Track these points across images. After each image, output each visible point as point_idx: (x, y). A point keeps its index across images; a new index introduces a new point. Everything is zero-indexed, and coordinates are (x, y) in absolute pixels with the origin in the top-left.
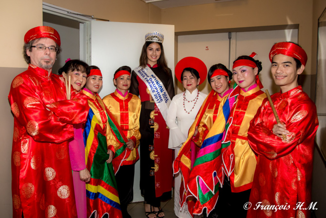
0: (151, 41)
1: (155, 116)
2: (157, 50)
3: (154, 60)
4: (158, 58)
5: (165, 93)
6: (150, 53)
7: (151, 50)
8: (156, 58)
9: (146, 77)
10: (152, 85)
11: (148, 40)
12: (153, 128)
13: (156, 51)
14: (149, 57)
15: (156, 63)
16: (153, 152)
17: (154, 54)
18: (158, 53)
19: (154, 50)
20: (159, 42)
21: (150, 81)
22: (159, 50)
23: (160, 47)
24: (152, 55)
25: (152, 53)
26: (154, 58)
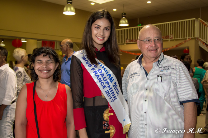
2: (106, 29)
3: (99, 42)
4: (106, 39)
5: (115, 83)
6: (95, 32)
7: (98, 28)
8: (103, 40)
13: (105, 31)
14: (94, 37)
17: (102, 34)
18: (107, 34)
19: (102, 28)
22: (108, 30)
23: (110, 26)
24: (98, 35)
25: (99, 32)
26: (100, 40)
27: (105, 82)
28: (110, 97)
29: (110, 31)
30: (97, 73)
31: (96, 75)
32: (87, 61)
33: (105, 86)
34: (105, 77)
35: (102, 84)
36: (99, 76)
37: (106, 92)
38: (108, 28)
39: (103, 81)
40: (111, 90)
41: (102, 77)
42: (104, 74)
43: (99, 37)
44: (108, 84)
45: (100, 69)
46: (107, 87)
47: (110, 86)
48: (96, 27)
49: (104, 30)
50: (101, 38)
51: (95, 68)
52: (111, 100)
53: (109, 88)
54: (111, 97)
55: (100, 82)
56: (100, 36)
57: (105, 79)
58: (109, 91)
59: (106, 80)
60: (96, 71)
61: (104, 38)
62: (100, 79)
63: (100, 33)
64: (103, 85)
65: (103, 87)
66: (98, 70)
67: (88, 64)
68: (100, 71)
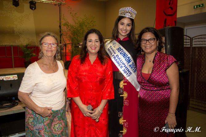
0: (124, 16)
1: (124, 86)
2: (128, 25)
3: (123, 34)
4: (128, 32)
6: (120, 27)
7: (122, 24)
8: (126, 32)
11: (121, 15)
12: (123, 97)
14: (120, 31)
16: (122, 118)
17: (125, 29)
18: (129, 28)
22: (130, 26)
24: (122, 29)
26: (124, 33)
27: (121, 64)
28: (126, 74)
30: (116, 58)
31: (115, 59)
33: (122, 66)
36: (117, 60)
37: (123, 70)
39: (120, 63)
40: (126, 68)
41: (119, 60)
43: (123, 31)
44: (124, 64)
46: (123, 66)
47: (125, 65)
48: (121, 24)
49: (126, 26)
51: (114, 55)
52: (128, 75)
53: (125, 67)
54: (128, 74)
55: (118, 64)
57: (121, 61)
58: (125, 69)
59: (123, 62)
60: (115, 57)
61: (127, 31)
62: (118, 62)
64: (121, 66)
65: (121, 67)
66: (116, 56)
68: (117, 56)
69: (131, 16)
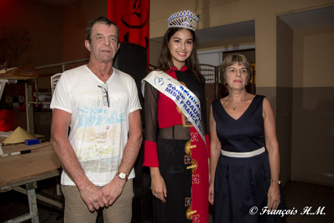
0: (179, 26)
2: (188, 42)
3: (181, 59)
4: (188, 55)
6: (175, 46)
7: (177, 41)
8: (185, 55)
9: (181, 99)
10: (193, 113)
11: (174, 26)
13: (187, 44)
14: (173, 53)
15: (183, 64)
16: (191, 208)
17: (183, 48)
18: (189, 48)
19: (183, 41)
20: (191, 28)
21: (188, 107)
22: (190, 43)
23: (192, 38)
24: (179, 50)
25: (179, 46)
26: (182, 56)
28: (201, 131)
29: (192, 44)
30: (186, 107)
32: (173, 93)
34: (195, 109)
35: (194, 118)
36: (189, 109)
37: (198, 126)
38: (190, 41)
39: (194, 115)
42: (193, 106)
43: (180, 53)
44: (199, 116)
45: (188, 101)
48: (175, 41)
49: (185, 43)
50: (183, 54)
51: (183, 101)
53: (200, 121)
56: (182, 51)
57: (195, 112)
58: (200, 124)
60: (185, 104)
61: (186, 53)
62: (191, 112)
63: (181, 47)
66: (187, 103)
67: (175, 96)
68: (189, 103)
69: (191, 27)
